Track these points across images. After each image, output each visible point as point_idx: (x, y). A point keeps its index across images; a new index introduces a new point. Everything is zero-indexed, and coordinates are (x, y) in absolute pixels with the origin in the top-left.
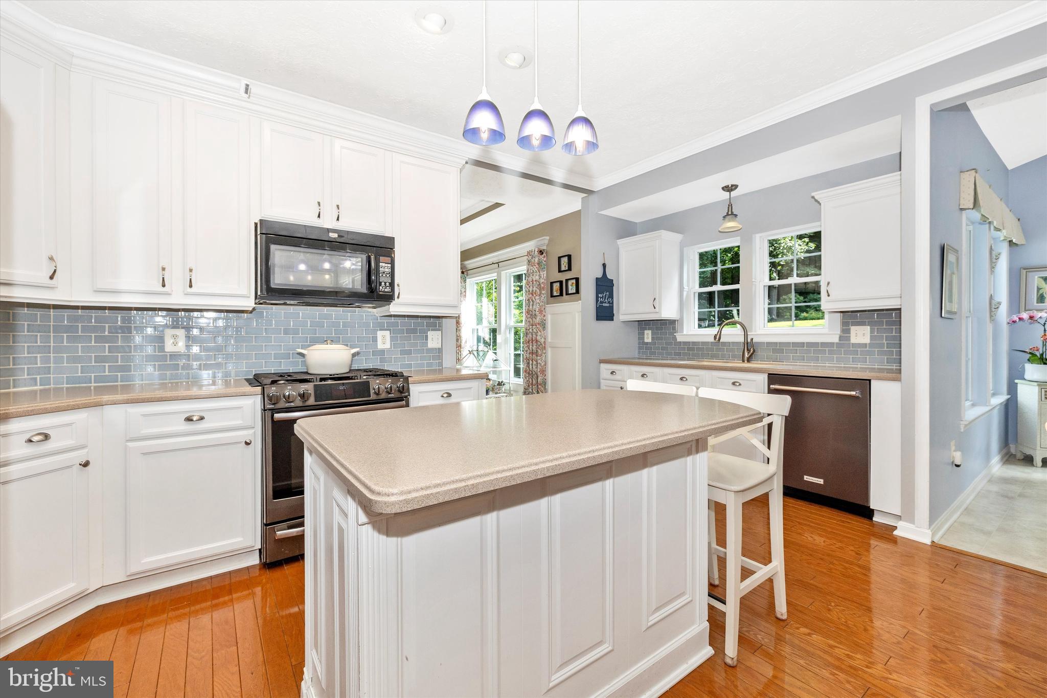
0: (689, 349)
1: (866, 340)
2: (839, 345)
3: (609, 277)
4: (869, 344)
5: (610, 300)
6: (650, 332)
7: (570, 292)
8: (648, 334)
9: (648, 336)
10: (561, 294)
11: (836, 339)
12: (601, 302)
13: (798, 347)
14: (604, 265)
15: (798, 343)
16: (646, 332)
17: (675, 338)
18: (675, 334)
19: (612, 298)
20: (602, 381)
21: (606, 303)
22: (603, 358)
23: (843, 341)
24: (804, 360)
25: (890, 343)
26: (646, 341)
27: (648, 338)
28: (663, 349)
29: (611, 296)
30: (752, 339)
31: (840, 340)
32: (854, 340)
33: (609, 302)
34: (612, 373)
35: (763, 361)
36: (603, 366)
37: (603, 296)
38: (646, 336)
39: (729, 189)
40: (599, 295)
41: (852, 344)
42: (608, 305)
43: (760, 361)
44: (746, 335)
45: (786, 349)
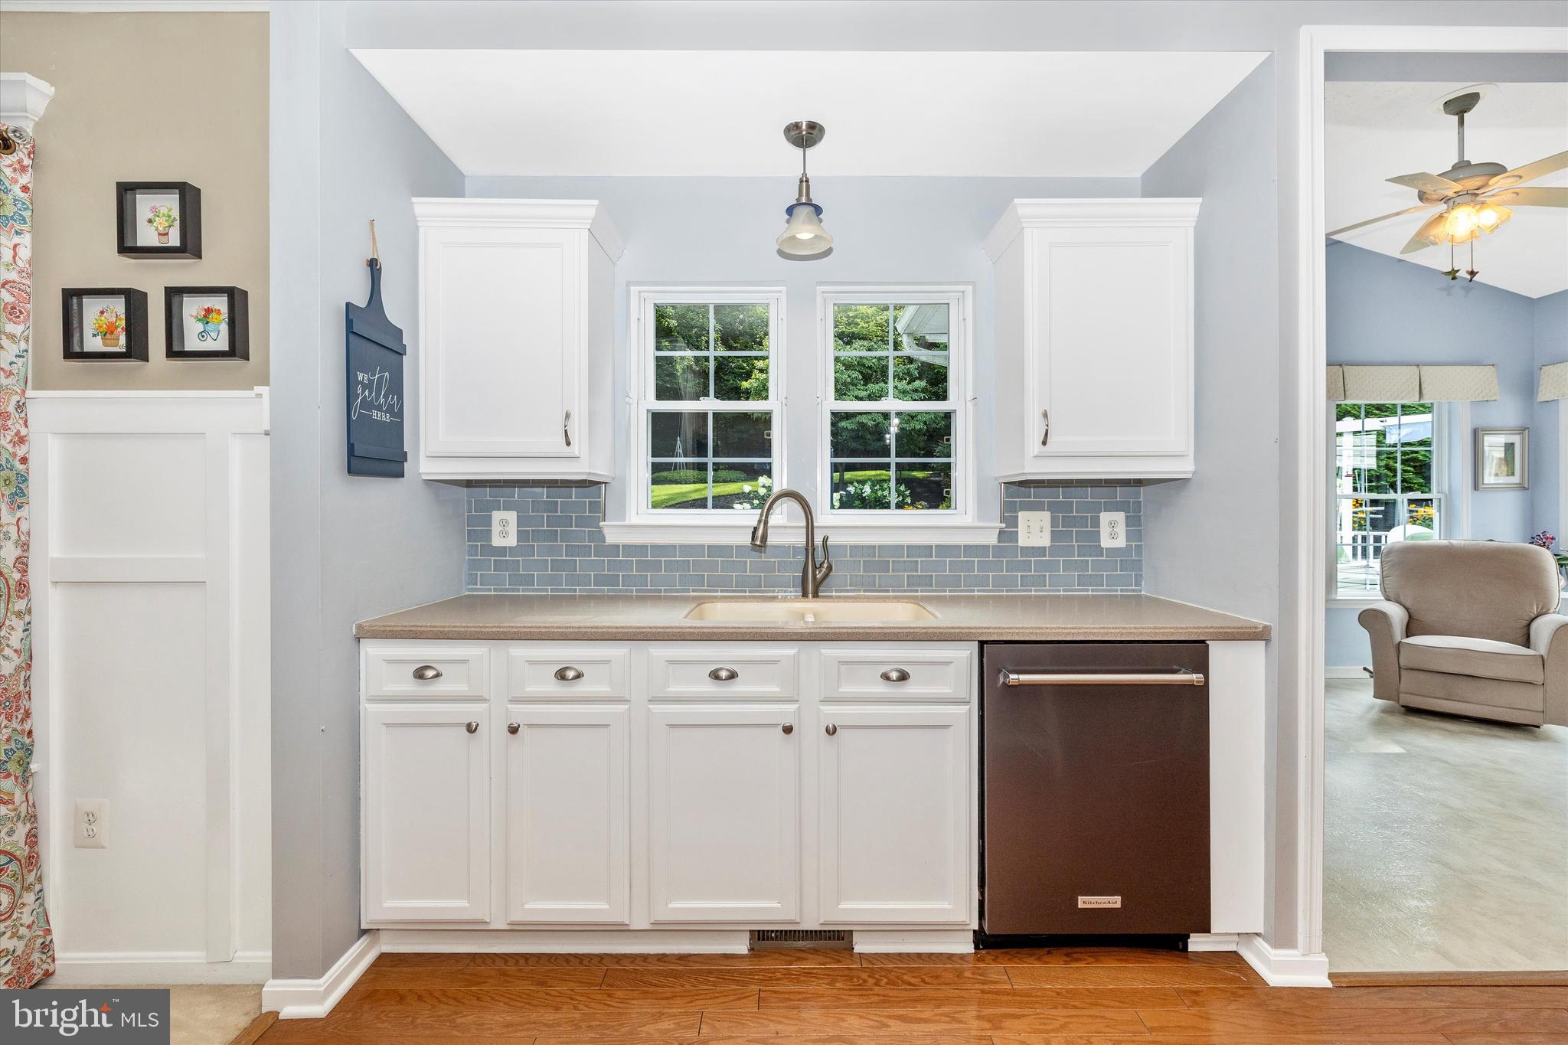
0: (644, 566)
1: (1044, 540)
2: (998, 551)
3: (393, 312)
4: (1049, 547)
5: (393, 400)
6: (512, 516)
7: (189, 346)
8: (504, 523)
9: (504, 527)
10: (136, 349)
11: (992, 539)
12: (366, 405)
13: (919, 556)
14: (374, 267)
15: (919, 547)
16: (497, 516)
17: (599, 535)
18: (601, 524)
19: (401, 398)
20: (367, 708)
21: (379, 408)
22: (367, 618)
23: (1005, 542)
24: (931, 585)
25: (1084, 546)
26: (497, 541)
27: (504, 535)
28: (557, 565)
29: (396, 387)
30: (825, 539)
31: (999, 542)
32: (1023, 541)
33: (390, 410)
34: (419, 674)
35: (841, 591)
36: (372, 650)
37: (371, 382)
38: (496, 528)
39: (805, 135)
40: (360, 376)
41: (1021, 547)
42: (386, 418)
43: (836, 591)
44: (810, 529)
45: (893, 561)
